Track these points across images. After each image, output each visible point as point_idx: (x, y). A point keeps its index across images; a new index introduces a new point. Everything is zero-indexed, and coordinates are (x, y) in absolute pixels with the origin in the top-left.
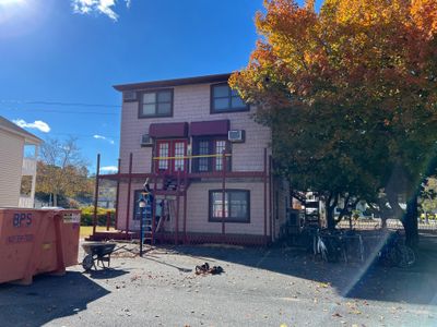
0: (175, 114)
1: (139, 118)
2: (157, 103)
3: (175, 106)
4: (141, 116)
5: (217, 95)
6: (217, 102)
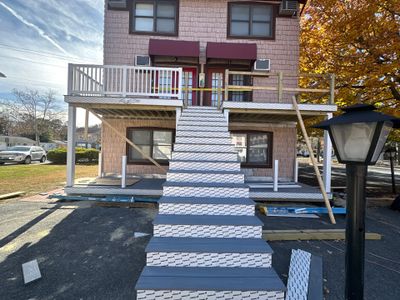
0: (181, 33)
1: (130, 33)
2: (156, 18)
3: (181, 23)
4: (132, 31)
5: (234, 17)
6: (233, 25)
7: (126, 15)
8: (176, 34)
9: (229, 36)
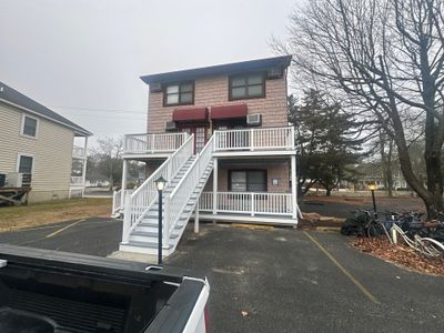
0: (196, 102)
1: (164, 106)
2: (180, 93)
3: (196, 95)
4: (166, 104)
5: (234, 85)
6: (234, 91)
7: (161, 95)
8: (193, 103)
9: (230, 100)
